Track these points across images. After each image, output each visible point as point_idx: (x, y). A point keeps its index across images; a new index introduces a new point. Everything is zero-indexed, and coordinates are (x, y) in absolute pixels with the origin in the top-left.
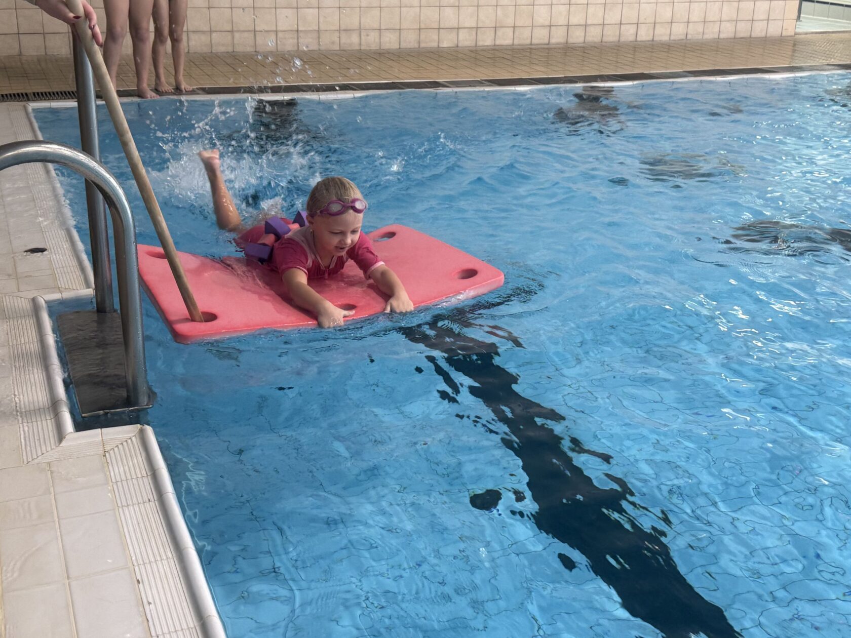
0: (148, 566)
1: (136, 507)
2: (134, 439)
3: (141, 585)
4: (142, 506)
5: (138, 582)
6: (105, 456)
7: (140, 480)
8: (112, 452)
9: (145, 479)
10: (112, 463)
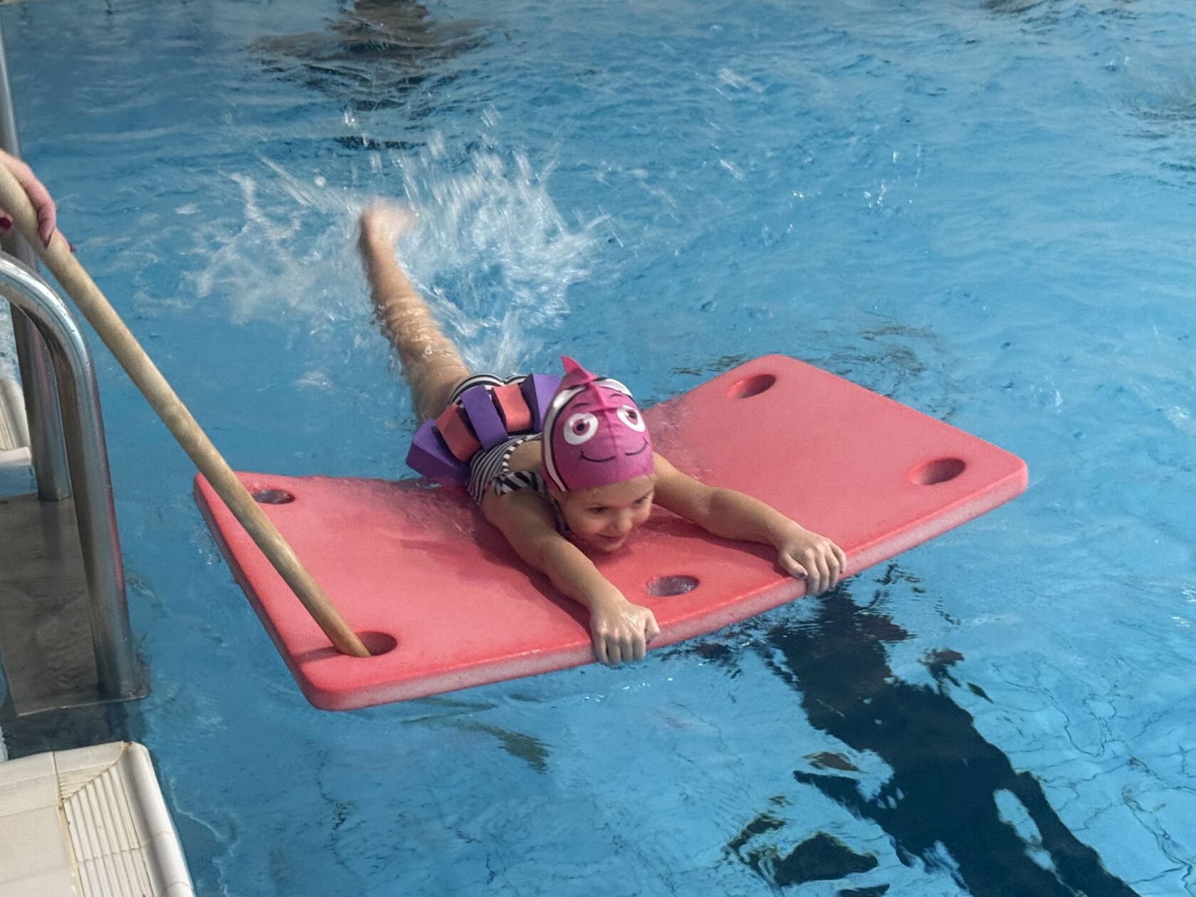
2: (113, 770)
6: (62, 808)
7: (127, 855)
8: (75, 800)
9: (136, 854)
10: (75, 822)
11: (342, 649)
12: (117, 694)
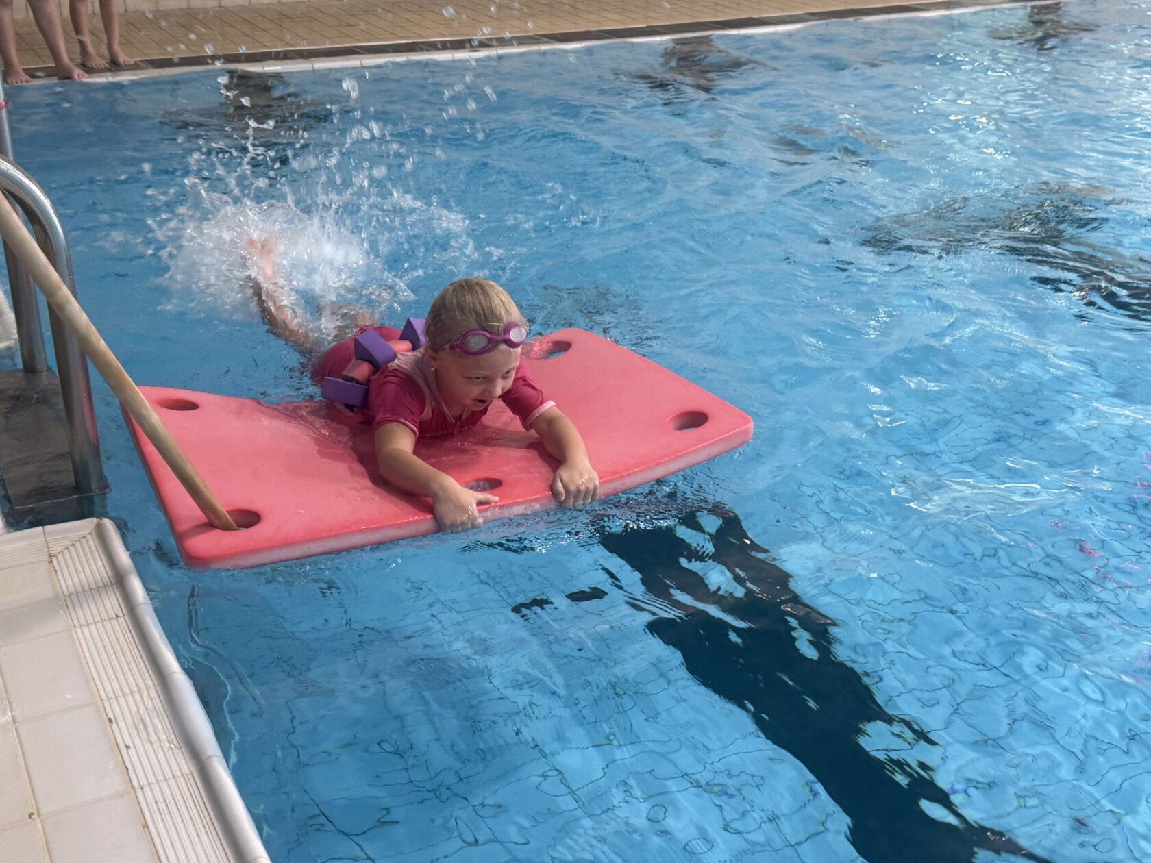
0: (122, 700)
1: (100, 625)
2: (89, 537)
3: (114, 725)
4: (107, 624)
5: (110, 721)
6: (51, 562)
7: (102, 590)
8: (60, 557)
10: (61, 570)
11: (217, 522)
12: (89, 490)
